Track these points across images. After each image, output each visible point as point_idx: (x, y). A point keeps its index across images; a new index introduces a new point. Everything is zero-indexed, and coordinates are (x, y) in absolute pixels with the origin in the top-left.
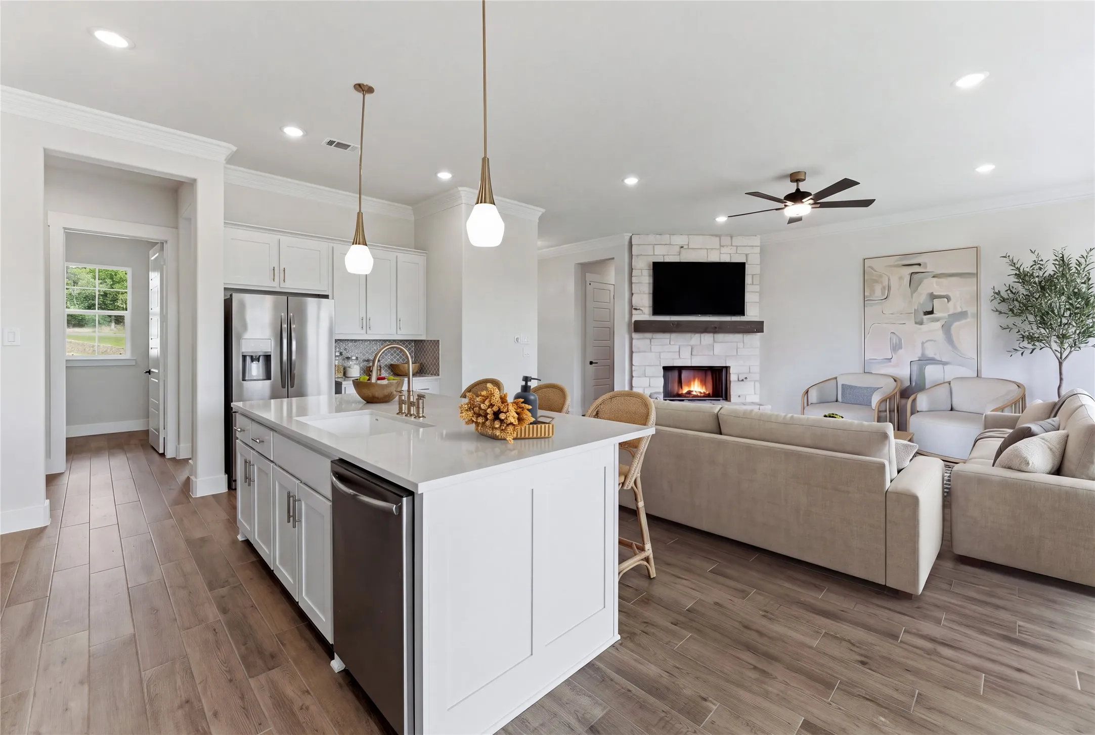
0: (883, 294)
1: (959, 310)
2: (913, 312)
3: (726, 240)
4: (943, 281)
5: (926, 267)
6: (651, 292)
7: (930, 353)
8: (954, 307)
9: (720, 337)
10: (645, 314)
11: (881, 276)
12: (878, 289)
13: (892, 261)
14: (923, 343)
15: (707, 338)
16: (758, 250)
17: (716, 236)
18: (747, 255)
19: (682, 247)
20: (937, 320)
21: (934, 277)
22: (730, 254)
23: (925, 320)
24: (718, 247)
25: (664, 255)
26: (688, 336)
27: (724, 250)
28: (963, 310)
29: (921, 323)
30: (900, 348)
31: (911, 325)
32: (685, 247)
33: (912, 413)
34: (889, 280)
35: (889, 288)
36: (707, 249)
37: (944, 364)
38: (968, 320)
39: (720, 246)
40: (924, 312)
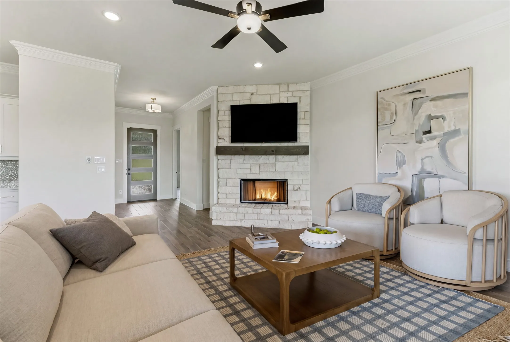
0: (391, 118)
1: (453, 128)
2: (414, 132)
3: (284, 88)
4: (439, 103)
5: (424, 92)
6: (230, 126)
7: (428, 168)
8: (448, 126)
9: (280, 157)
10: (226, 142)
11: (389, 105)
12: (387, 115)
13: (398, 91)
14: (422, 159)
15: (271, 158)
16: (308, 93)
17: (277, 84)
18: (300, 97)
19: (252, 94)
20: (434, 138)
21: (431, 101)
22: (287, 97)
23: (424, 139)
24: (278, 92)
25: (240, 101)
26: (256, 157)
27: (283, 94)
28: (457, 128)
29: (421, 142)
30: (404, 163)
31: (412, 143)
32: (255, 94)
33: (405, 226)
34: (396, 106)
35: (396, 114)
36: (270, 94)
37: (440, 177)
38: (461, 137)
39: (280, 92)
40: (423, 132)
